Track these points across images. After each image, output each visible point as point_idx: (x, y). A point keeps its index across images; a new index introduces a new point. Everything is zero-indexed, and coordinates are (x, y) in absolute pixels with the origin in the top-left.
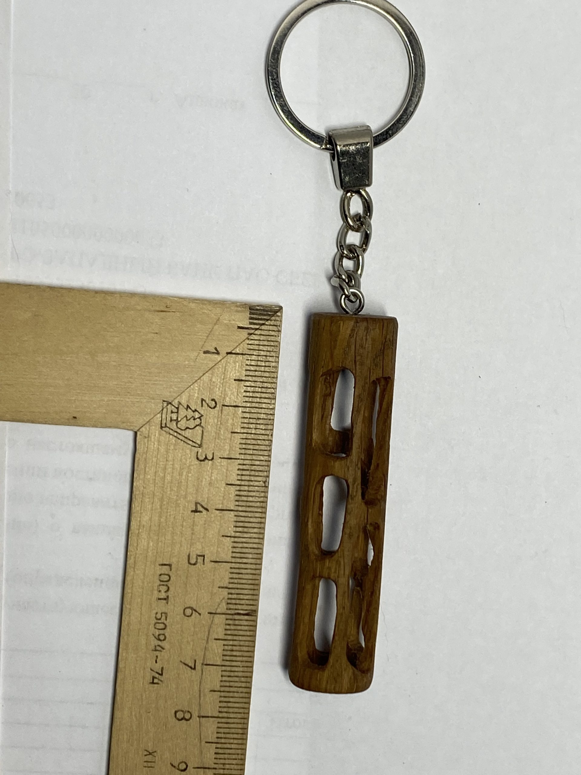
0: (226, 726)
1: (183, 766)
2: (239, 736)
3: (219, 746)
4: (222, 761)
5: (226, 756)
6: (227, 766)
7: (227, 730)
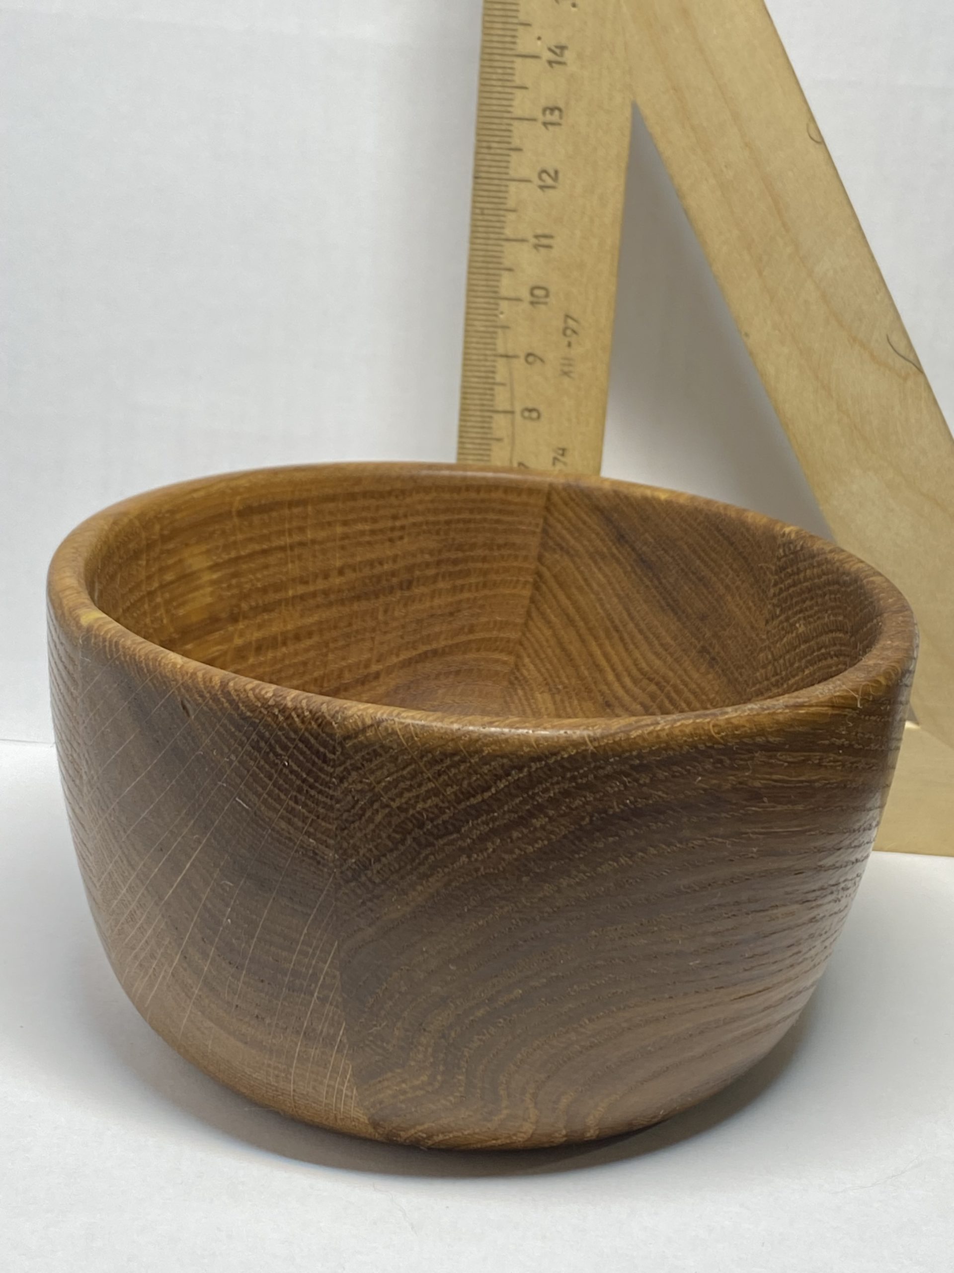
0: (485, 402)
1: (531, 359)
2: (469, 390)
3: (491, 381)
4: (488, 364)
5: (483, 369)
6: (482, 357)
7: (483, 397)
